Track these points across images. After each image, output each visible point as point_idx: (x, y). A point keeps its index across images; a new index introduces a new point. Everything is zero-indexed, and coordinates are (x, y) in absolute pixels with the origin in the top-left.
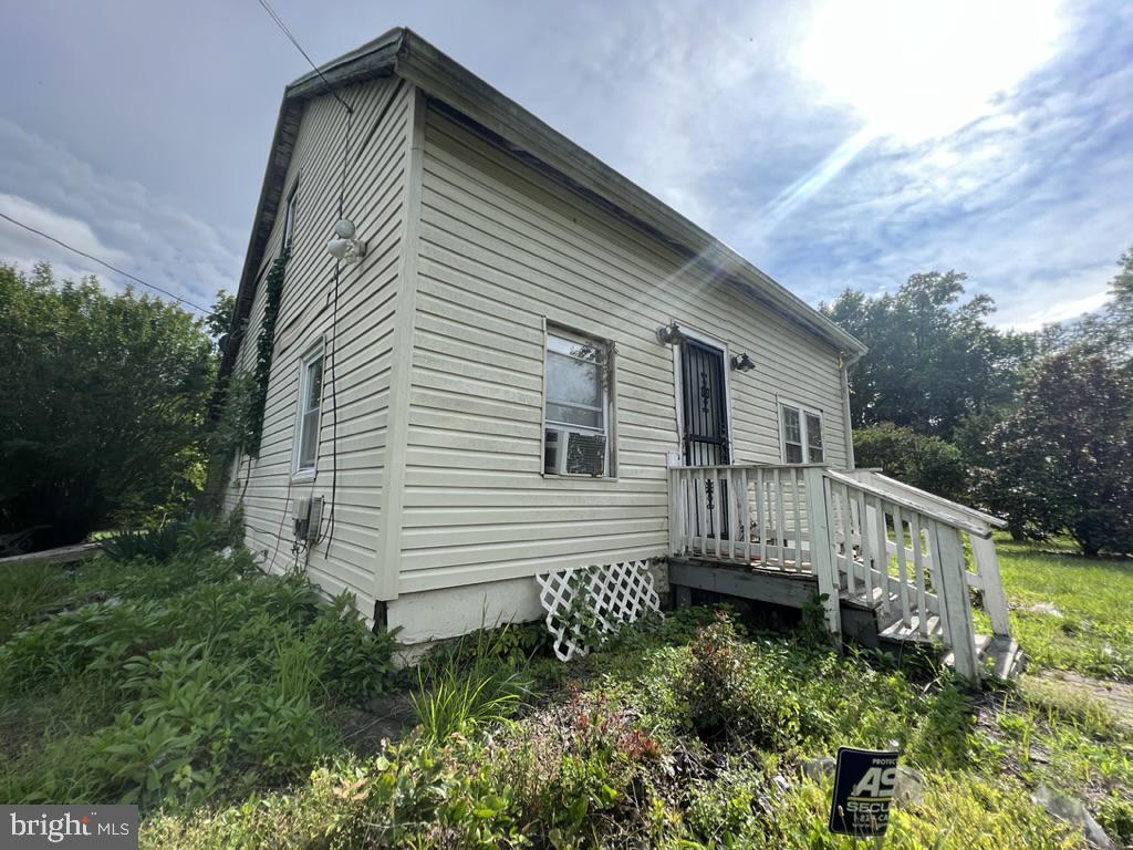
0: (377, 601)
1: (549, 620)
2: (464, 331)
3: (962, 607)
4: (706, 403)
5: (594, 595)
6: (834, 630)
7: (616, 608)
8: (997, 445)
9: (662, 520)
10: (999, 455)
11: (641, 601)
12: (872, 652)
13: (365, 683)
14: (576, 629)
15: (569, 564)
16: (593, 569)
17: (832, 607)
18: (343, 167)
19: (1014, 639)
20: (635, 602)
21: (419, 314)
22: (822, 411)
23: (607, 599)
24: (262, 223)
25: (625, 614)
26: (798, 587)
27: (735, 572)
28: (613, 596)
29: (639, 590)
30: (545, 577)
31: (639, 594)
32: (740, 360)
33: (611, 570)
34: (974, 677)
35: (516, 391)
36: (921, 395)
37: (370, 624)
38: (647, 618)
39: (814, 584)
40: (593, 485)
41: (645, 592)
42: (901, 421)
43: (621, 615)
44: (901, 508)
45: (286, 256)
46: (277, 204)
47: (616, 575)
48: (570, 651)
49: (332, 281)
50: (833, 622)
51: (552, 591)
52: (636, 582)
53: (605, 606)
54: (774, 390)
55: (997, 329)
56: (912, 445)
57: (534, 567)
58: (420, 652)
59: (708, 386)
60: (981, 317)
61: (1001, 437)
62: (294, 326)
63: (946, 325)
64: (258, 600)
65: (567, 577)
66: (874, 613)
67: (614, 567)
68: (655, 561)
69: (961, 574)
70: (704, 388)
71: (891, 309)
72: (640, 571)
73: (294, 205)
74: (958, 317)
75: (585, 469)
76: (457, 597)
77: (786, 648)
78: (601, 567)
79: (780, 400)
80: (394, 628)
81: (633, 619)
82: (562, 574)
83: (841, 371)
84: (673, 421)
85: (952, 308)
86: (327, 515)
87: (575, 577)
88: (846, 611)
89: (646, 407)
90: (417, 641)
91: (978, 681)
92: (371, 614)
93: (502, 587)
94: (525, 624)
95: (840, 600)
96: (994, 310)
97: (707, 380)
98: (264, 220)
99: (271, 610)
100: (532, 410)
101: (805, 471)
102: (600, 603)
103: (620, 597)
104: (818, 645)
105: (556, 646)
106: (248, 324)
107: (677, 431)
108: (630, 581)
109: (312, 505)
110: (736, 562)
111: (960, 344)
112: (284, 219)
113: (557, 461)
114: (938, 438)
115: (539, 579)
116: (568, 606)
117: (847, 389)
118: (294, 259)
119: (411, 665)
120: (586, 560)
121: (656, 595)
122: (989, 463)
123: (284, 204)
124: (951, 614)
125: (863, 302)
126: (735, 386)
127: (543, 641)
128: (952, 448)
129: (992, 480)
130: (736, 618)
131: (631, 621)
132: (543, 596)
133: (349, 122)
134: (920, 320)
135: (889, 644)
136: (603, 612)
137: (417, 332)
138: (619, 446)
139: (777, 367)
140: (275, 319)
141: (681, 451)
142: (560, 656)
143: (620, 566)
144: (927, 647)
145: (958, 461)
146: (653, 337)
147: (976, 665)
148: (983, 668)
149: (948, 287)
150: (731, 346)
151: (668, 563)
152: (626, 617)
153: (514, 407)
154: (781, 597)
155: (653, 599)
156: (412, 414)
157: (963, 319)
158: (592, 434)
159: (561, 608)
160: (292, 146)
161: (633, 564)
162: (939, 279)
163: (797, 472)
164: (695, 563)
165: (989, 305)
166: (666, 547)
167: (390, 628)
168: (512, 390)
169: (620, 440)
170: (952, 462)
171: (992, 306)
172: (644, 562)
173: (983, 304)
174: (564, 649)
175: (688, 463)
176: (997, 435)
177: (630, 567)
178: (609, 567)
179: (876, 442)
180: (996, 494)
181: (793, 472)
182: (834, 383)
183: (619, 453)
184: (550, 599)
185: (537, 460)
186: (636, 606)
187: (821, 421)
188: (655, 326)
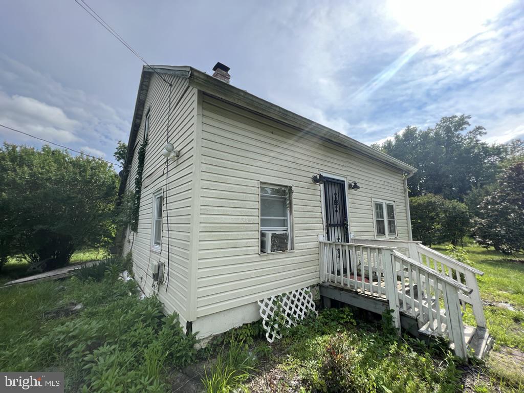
0: (188, 322)
1: (264, 322)
2: (223, 194)
3: (458, 324)
4: (336, 207)
5: (285, 307)
6: (397, 327)
7: (295, 312)
8: (486, 208)
9: (316, 267)
10: (486, 213)
11: (307, 307)
12: (415, 340)
13: (183, 360)
14: (276, 326)
15: (272, 294)
16: (284, 295)
17: (396, 315)
18: (168, 110)
19: (487, 330)
20: (304, 308)
21: (202, 190)
22: (394, 201)
23: (290, 309)
24: (135, 124)
25: (299, 315)
26: (380, 305)
27: (350, 294)
28: (293, 306)
29: (305, 302)
30: (262, 301)
31: (306, 304)
32: (353, 184)
33: (292, 294)
34: (464, 358)
35: (247, 217)
36: (448, 177)
37: (185, 331)
38: (309, 316)
39: (387, 304)
40: (283, 256)
41: (308, 302)
42: (437, 191)
43: (297, 316)
44: (428, 274)
45: (146, 143)
46: (141, 116)
47: (294, 296)
48: (273, 337)
49: (165, 163)
50: (397, 323)
51: (265, 308)
52: (304, 298)
53: (290, 312)
54: (370, 195)
55: (486, 143)
56: (442, 204)
57: (257, 297)
58: (207, 341)
59: (337, 199)
60: (479, 137)
61: (488, 203)
62: (150, 177)
63: (460, 142)
64: (138, 315)
65: (272, 300)
66: (416, 320)
67: (294, 292)
68: (313, 287)
69: (457, 308)
70: (336, 201)
71: (432, 135)
72: (306, 293)
73: (148, 118)
74: (467, 137)
75: (279, 249)
76: (223, 315)
77: (373, 338)
78: (288, 294)
79: (373, 199)
80: (195, 332)
81: (303, 317)
82: (270, 299)
83: (404, 181)
84: (321, 219)
85: (463, 133)
86: (166, 272)
87: (275, 300)
88: (403, 317)
89: (308, 214)
90: (205, 337)
91: (467, 360)
92: (185, 326)
93: (243, 308)
94: (254, 323)
95: (400, 312)
96: (485, 133)
97: (337, 196)
98: (136, 122)
99: (144, 321)
100: (254, 225)
101: (382, 250)
102: (287, 311)
103: (297, 306)
104: (389, 335)
105: (267, 335)
106: (131, 167)
107: (323, 224)
108: (301, 298)
109: (160, 266)
110: (350, 289)
111: (468, 151)
112: (144, 124)
113: (266, 246)
114: (456, 200)
115: (259, 303)
116: (272, 314)
117: (407, 189)
118: (149, 145)
119: (203, 347)
120: (280, 291)
121: (314, 303)
122: (481, 216)
123: (144, 117)
124: (453, 327)
125: (417, 132)
126: (350, 197)
127: (261, 333)
128: (463, 205)
129: (483, 226)
130: (351, 316)
131: (302, 318)
132: (261, 311)
133: (170, 90)
134: (447, 140)
135: (423, 336)
136: (289, 315)
137: (202, 199)
138: (295, 235)
139: (372, 184)
140: (142, 170)
141: (325, 231)
142: (269, 340)
143: (297, 291)
144: (441, 339)
145: (466, 212)
146: (310, 180)
147: (465, 353)
148: (469, 352)
149: (461, 123)
150: (349, 178)
151: (320, 286)
152: (300, 316)
153: (246, 225)
154: (371, 308)
155: (312, 306)
156: (200, 236)
157: (469, 138)
158: (282, 232)
159: (269, 316)
160: (147, 91)
161: (302, 289)
162: (457, 119)
163: (379, 251)
164: (332, 287)
165: (483, 131)
166: (318, 279)
167: (193, 333)
168: (245, 217)
169: (296, 232)
170: (463, 213)
171: (484, 131)
172: (308, 288)
173: (480, 130)
174: (271, 336)
175: (329, 240)
176: (486, 203)
177: (301, 291)
178: (291, 293)
179: (424, 203)
180: (485, 232)
181: (377, 250)
182: (400, 186)
183: (295, 238)
184: (264, 312)
185: (257, 248)
186: (304, 310)
187: (394, 207)
188: (311, 175)
